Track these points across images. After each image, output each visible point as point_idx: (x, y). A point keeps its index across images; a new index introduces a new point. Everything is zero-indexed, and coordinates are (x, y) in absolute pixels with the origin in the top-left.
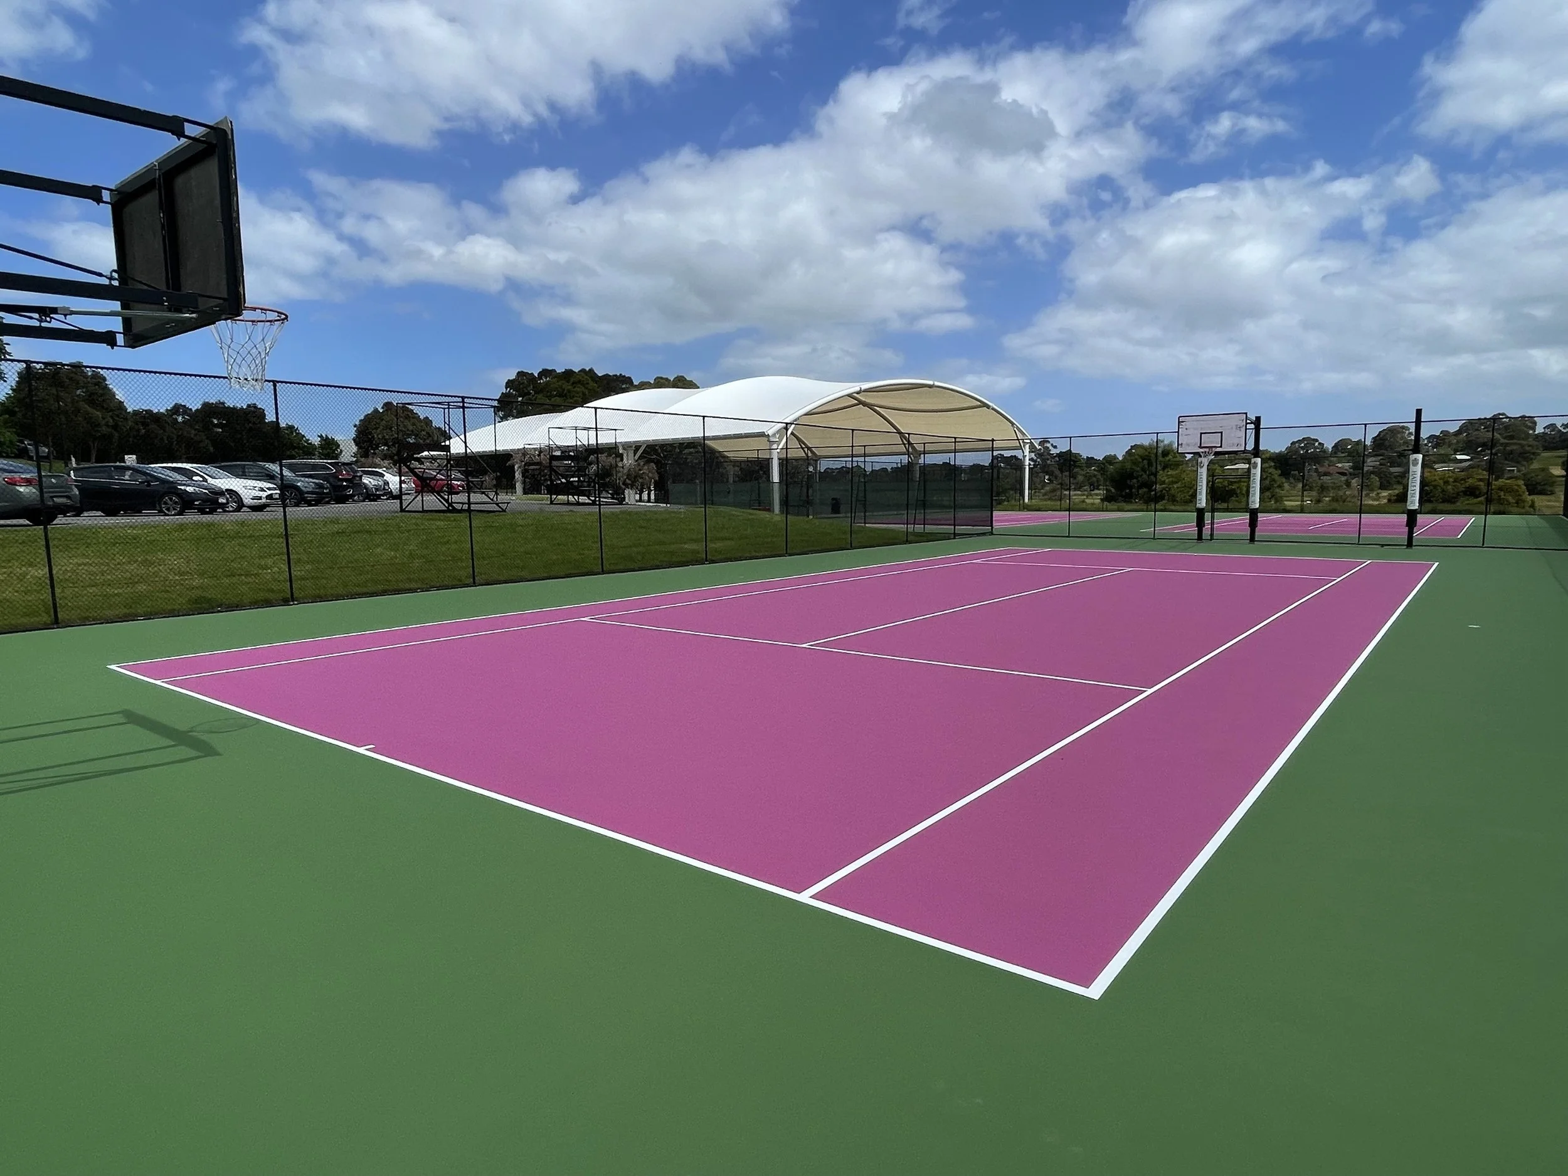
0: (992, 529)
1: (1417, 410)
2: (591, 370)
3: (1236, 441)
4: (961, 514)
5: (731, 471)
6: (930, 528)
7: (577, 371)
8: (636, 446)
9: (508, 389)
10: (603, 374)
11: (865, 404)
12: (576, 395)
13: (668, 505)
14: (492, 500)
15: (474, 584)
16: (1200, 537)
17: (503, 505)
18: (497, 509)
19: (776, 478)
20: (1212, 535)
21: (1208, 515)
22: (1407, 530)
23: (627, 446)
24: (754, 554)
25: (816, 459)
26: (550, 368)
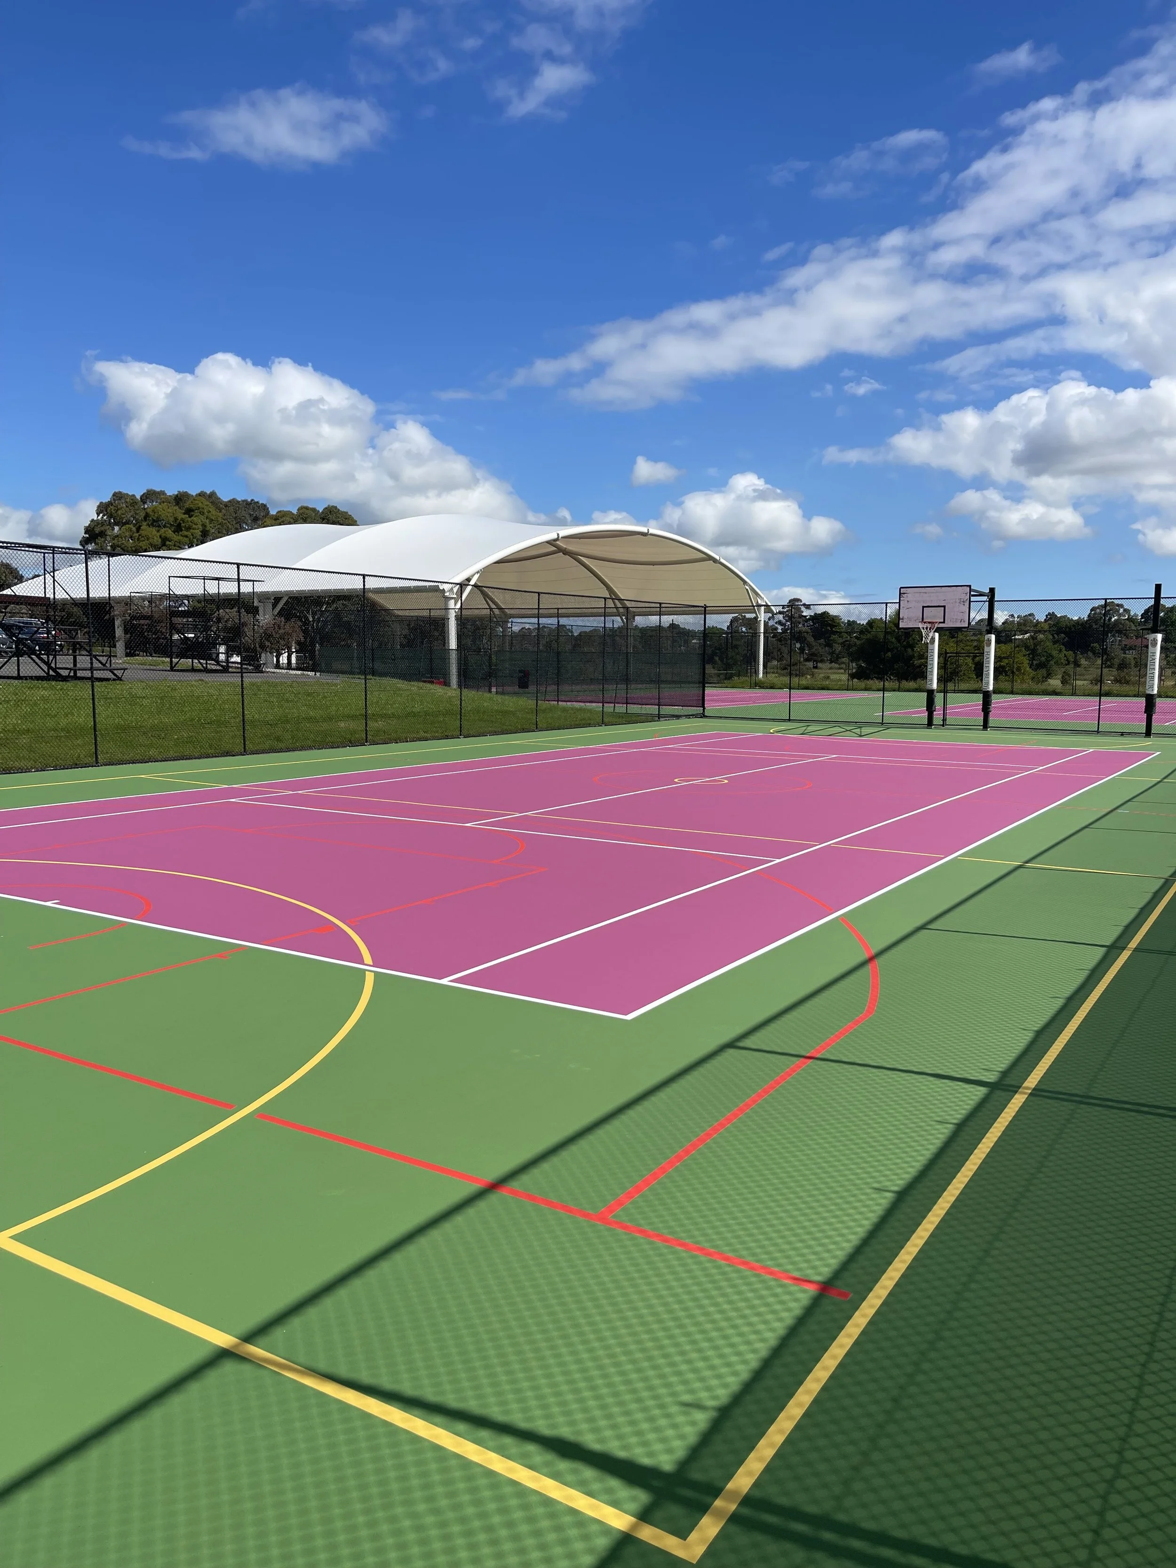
0: (704, 711)
1: (1156, 585)
2: (213, 494)
3: (960, 616)
4: (667, 691)
5: (399, 630)
6: (634, 709)
7: (194, 494)
8: (276, 598)
9: (101, 515)
10: (229, 499)
11: (565, 552)
12: (194, 526)
13: (318, 674)
14: (104, 665)
15: (96, 764)
16: (930, 723)
17: (119, 671)
18: (112, 676)
19: (453, 644)
20: (944, 720)
21: (939, 698)
22: (1146, 717)
23: (264, 597)
24: (422, 734)
25: (504, 617)
26: (158, 489)
